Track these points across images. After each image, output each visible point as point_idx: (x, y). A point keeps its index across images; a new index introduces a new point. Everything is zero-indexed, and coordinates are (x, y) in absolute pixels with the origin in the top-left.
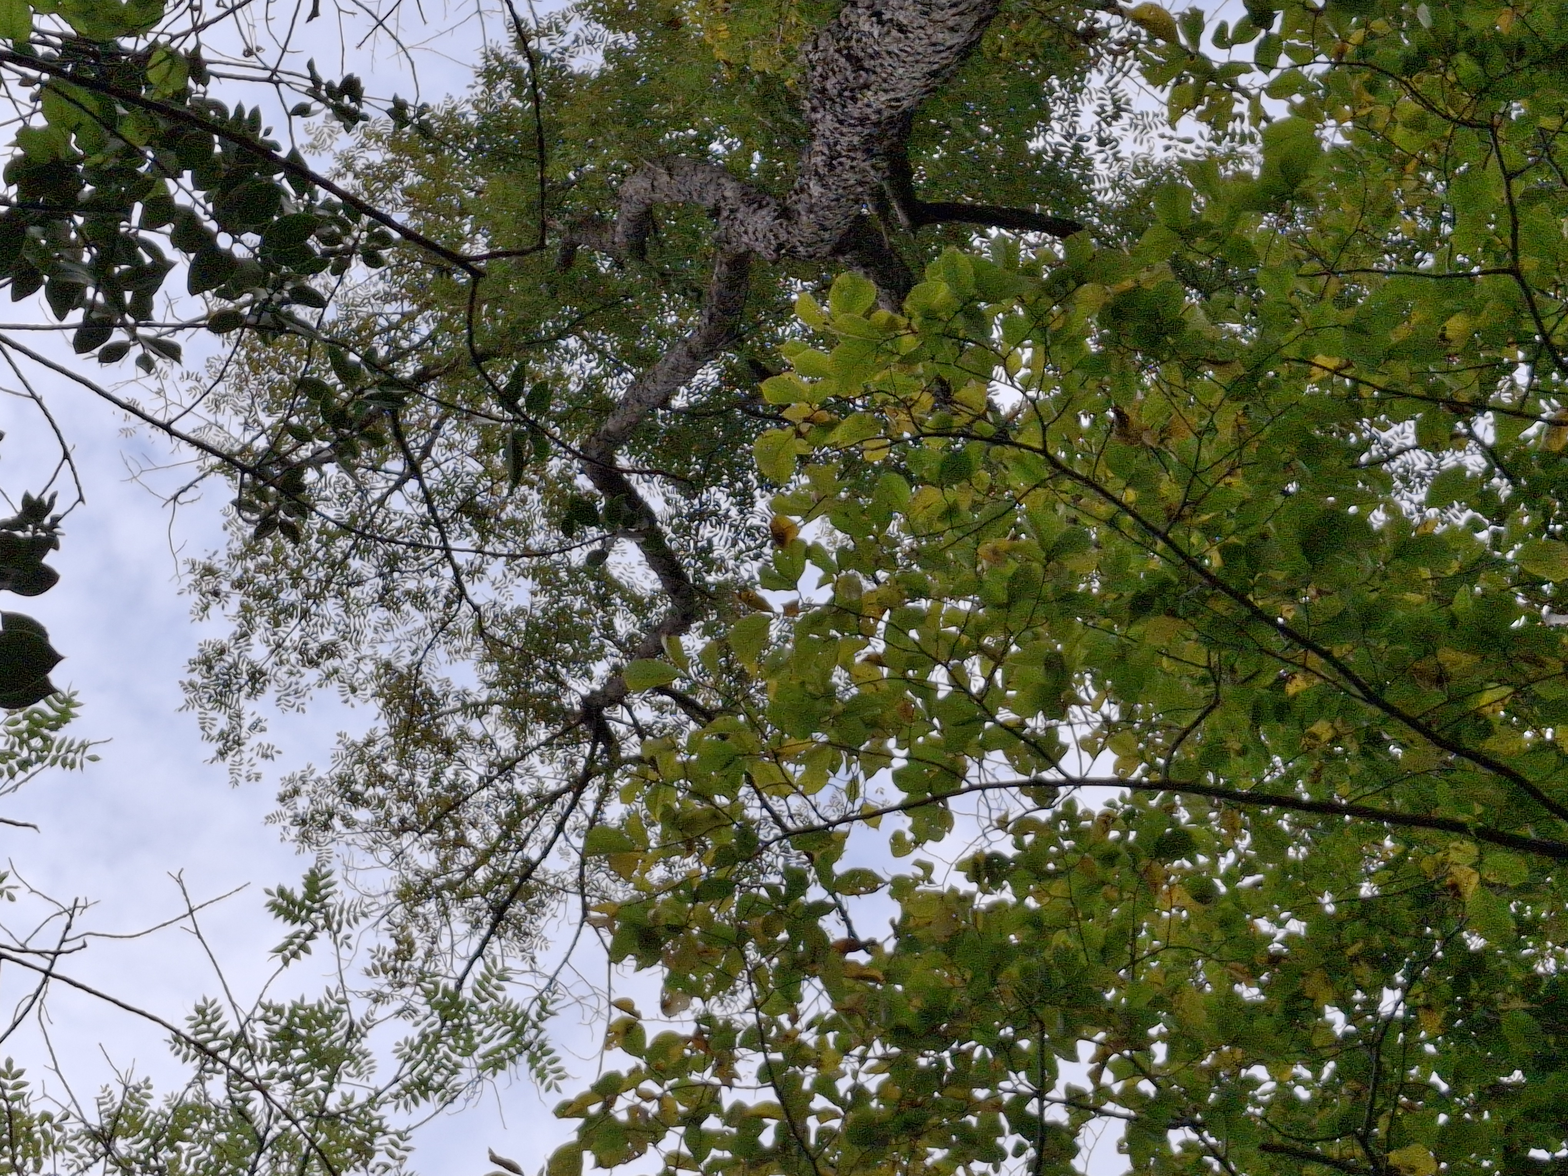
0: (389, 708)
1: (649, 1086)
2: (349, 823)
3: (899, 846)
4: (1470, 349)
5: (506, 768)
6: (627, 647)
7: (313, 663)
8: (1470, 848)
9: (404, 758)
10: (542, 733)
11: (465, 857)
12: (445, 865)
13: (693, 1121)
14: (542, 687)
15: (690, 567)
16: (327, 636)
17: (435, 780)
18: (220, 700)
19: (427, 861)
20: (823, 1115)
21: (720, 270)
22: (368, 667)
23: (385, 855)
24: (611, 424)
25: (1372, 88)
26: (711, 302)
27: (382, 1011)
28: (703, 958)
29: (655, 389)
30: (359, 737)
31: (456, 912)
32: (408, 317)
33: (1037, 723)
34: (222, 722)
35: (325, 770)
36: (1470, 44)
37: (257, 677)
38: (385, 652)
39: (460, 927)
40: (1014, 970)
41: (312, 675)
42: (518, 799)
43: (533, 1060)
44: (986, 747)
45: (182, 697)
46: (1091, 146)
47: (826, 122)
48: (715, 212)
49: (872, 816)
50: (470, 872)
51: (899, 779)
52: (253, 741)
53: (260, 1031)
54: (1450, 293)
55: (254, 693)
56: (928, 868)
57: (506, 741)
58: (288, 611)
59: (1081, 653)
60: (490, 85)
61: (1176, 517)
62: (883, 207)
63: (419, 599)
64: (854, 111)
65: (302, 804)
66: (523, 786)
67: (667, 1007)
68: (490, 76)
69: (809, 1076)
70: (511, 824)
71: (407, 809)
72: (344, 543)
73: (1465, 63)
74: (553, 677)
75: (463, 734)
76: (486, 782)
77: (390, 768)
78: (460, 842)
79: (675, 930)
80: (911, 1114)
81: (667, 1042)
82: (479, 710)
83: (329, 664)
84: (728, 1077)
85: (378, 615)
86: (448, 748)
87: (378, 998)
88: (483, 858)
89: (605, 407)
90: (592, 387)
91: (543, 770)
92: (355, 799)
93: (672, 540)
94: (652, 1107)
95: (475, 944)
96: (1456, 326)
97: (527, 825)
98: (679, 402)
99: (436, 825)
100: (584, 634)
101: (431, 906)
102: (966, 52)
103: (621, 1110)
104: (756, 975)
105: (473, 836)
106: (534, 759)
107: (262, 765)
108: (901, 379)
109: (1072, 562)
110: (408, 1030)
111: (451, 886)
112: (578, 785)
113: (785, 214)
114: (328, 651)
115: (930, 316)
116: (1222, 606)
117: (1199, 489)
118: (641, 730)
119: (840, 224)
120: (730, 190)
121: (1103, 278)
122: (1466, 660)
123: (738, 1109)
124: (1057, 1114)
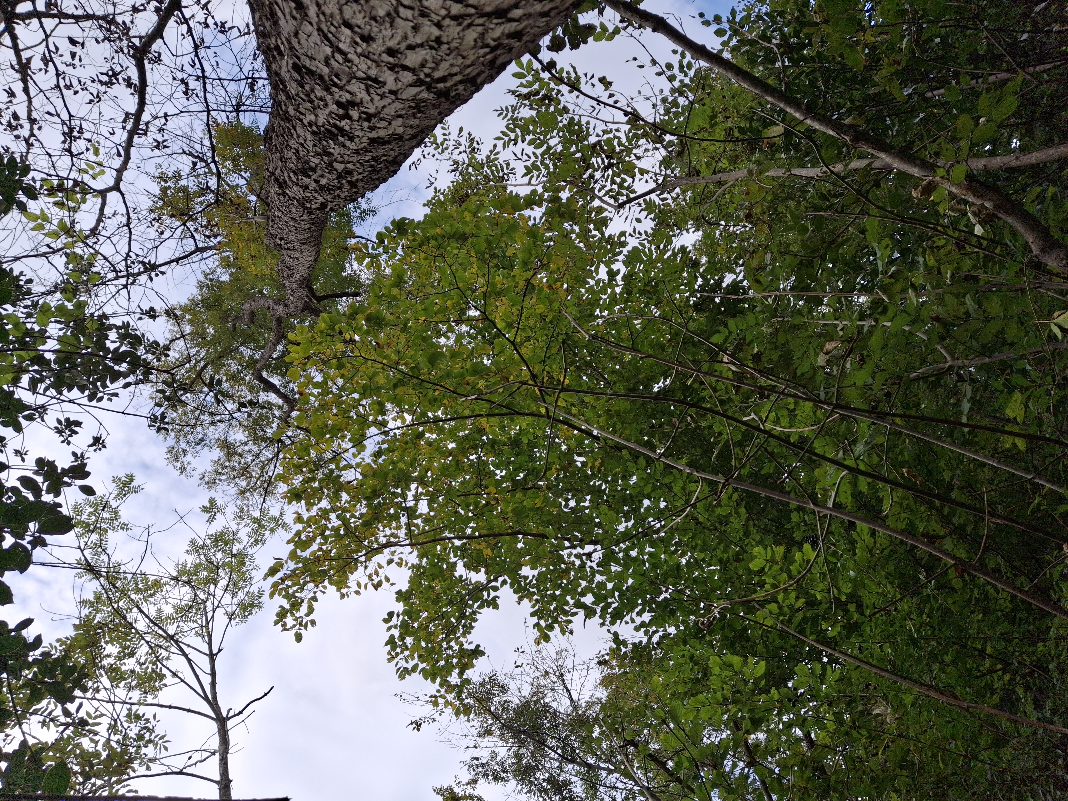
0: (222, 450)
1: (309, 529)
2: (220, 480)
3: (354, 456)
4: (454, 307)
5: (257, 456)
6: (280, 418)
7: (199, 444)
8: (485, 419)
9: (229, 460)
10: (264, 445)
11: (254, 480)
12: (248, 483)
13: (322, 534)
14: (261, 433)
15: (289, 395)
16: (200, 436)
17: (240, 463)
18: (177, 460)
19: (244, 483)
20: (354, 523)
21: (274, 322)
22: (213, 441)
23: (232, 485)
24: (258, 366)
25: (413, 252)
26: (274, 330)
27: (240, 527)
28: (313, 496)
29: (267, 355)
30: (216, 459)
31: (255, 494)
32: (198, 351)
33: (380, 418)
34: (179, 465)
35: (210, 468)
36: (432, 238)
37: (184, 451)
38: (217, 436)
39: (257, 497)
40: (390, 476)
41: (199, 447)
42: (262, 462)
43: (283, 527)
44: (369, 427)
45: (166, 462)
46: (358, 272)
47: (288, 284)
48: (269, 308)
49: (346, 451)
50: (256, 483)
51: (350, 440)
52: (188, 468)
53: (208, 542)
54: (446, 296)
55: (185, 455)
56: (363, 459)
57: (255, 449)
58: (187, 433)
59: (385, 399)
60: (201, 290)
61: (397, 364)
62: (310, 299)
63: (221, 421)
64: (293, 279)
65: (207, 479)
66: (263, 459)
67: (307, 510)
68: (201, 287)
69: (348, 515)
70: (262, 469)
71: (234, 473)
72: (198, 412)
73: (433, 242)
74: (263, 431)
75: (243, 450)
76: (253, 460)
77: (227, 464)
78: (251, 476)
79: (304, 492)
80: (375, 516)
81: (310, 519)
82: (247, 444)
83: (203, 443)
84: (329, 520)
85: (212, 428)
86: (240, 455)
87: (239, 524)
88: (258, 479)
89: (256, 362)
90: (251, 357)
91: (267, 454)
92: (220, 474)
93: (283, 390)
94: (311, 534)
95: (262, 500)
96: (449, 303)
97: (267, 468)
98: (275, 356)
99: (243, 474)
100: (268, 418)
101: (248, 494)
102: (316, 260)
103: (303, 537)
104: (328, 496)
105: (254, 474)
106: (264, 452)
107: (193, 473)
108: (320, 348)
109: (377, 379)
110: (249, 529)
111: (252, 488)
112: (277, 455)
113: (286, 305)
114: (202, 440)
115: (322, 332)
116: (414, 381)
117: (401, 355)
118: (289, 438)
119: (300, 305)
120: (271, 302)
121: (363, 312)
122: (473, 378)
123: (333, 527)
124: (411, 504)
